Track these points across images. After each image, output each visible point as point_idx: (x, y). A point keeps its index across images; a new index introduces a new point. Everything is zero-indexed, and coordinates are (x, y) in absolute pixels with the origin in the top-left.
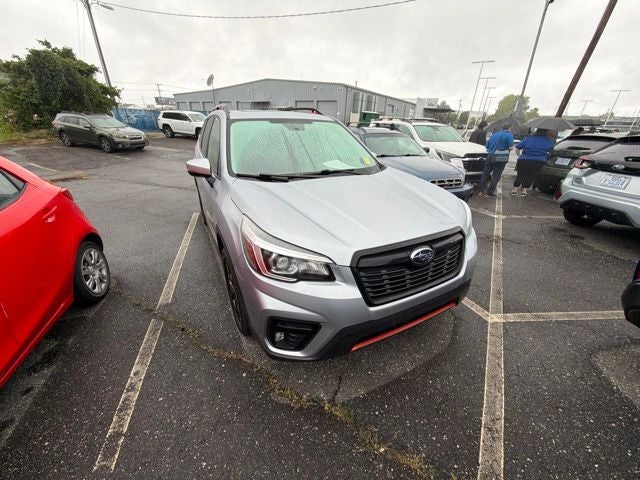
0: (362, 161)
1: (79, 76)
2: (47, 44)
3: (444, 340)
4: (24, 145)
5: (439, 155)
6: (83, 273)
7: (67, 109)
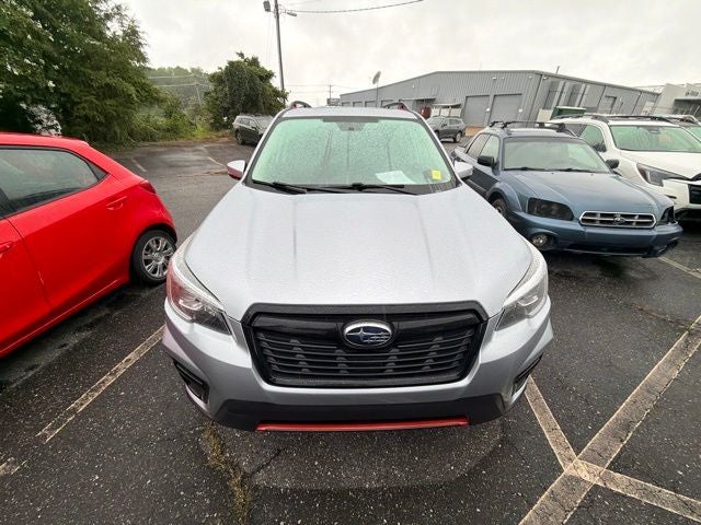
0: (427, 175)
1: (258, 81)
2: (241, 55)
3: (454, 468)
4: (213, 142)
5: (643, 173)
6: (144, 257)
7: (245, 112)
